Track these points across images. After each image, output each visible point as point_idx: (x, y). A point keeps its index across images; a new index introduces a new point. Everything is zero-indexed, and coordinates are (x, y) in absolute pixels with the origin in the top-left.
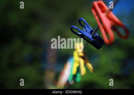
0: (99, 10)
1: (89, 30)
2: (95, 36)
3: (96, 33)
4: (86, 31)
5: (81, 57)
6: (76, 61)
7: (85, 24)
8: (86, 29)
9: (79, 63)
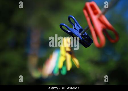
0: (91, 12)
1: (78, 29)
2: (84, 34)
3: (85, 33)
4: (75, 29)
5: (67, 52)
6: (62, 55)
7: (75, 22)
8: (75, 27)
9: (66, 57)
